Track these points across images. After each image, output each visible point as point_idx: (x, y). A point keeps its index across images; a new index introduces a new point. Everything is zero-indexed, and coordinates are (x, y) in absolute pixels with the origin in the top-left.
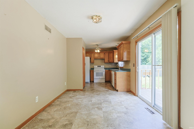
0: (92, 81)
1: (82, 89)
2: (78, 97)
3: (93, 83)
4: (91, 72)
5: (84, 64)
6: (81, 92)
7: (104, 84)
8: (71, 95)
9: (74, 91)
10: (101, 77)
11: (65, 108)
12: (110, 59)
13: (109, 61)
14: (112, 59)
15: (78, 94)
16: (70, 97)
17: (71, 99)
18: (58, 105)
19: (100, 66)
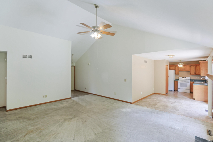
0: (176, 90)
1: (165, 94)
2: (161, 97)
3: (177, 92)
4: (175, 83)
5: (167, 77)
6: (164, 96)
7: (189, 94)
8: (156, 96)
9: (159, 94)
10: (185, 88)
11: (153, 100)
12: (197, 72)
13: (195, 73)
14: (198, 71)
15: (161, 96)
16: (156, 97)
17: (156, 98)
18: (149, 98)
19: (186, 78)
